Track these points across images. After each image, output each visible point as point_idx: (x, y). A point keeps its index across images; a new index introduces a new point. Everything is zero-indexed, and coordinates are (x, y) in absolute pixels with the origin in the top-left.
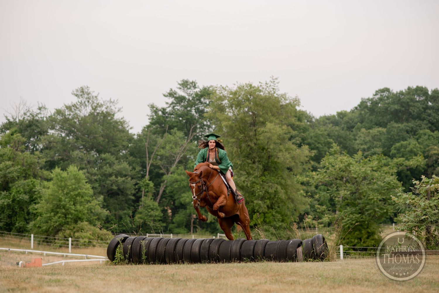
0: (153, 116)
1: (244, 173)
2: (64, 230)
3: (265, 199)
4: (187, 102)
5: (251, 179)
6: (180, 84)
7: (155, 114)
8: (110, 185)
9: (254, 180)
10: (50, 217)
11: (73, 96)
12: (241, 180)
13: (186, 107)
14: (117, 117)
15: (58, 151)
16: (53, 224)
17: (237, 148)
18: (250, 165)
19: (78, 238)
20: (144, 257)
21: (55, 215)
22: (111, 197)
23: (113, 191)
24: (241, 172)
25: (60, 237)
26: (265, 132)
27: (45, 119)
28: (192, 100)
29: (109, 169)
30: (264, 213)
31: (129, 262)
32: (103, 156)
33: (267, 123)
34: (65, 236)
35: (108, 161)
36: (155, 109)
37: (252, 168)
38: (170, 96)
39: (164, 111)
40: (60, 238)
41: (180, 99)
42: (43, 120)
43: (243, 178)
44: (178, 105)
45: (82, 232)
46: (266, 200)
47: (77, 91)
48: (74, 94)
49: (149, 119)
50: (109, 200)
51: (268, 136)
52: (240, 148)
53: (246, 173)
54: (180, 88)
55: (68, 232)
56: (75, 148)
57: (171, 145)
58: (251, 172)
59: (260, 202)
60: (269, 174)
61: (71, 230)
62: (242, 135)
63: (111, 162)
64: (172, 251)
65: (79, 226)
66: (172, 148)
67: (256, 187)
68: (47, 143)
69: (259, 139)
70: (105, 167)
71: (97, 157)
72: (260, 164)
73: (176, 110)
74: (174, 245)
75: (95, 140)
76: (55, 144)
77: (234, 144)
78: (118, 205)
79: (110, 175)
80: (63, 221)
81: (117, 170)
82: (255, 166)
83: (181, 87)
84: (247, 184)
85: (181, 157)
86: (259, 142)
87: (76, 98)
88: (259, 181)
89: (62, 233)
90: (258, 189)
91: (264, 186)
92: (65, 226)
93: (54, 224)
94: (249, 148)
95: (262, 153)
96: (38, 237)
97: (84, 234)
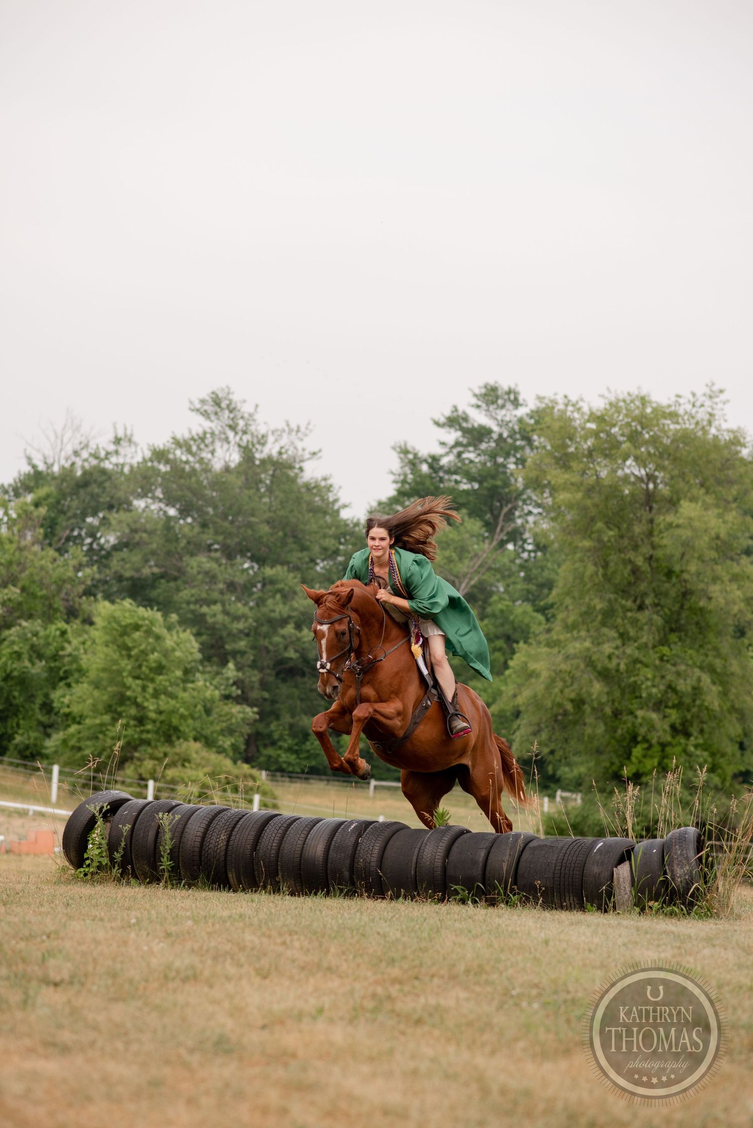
0: (405, 475)
1: (613, 634)
2: (139, 759)
3: (666, 707)
4: (495, 441)
5: (629, 651)
6: (475, 395)
7: (412, 470)
8: (281, 646)
9: (637, 654)
10: (102, 725)
11: (194, 414)
12: (602, 653)
13: (493, 456)
14: (311, 472)
15: (153, 553)
16: (109, 742)
17: (595, 564)
18: (629, 614)
19: (173, 781)
20: (166, 863)
21: (115, 720)
22: (284, 680)
23: (291, 664)
24: (605, 630)
25: (129, 777)
26: (678, 526)
27: (126, 470)
28: (510, 436)
29: (281, 606)
30: (663, 746)
31: (122, 874)
32: (269, 572)
33: (682, 502)
34: (140, 775)
35: (280, 586)
36: (411, 456)
37: (635, 622)
38: (451, 426)
39: (434, 461)
40: (128, 780)
41: (477, 435)
42: (122, 472)
43: (607, 648)
44: (471, 449)
45: (183, 765)
46: (668, 711)
47: (203, 402)
48: (198, 410)
49: (395, 482)
50: (278, 688)
51: (684, 538)
52: (606, 566)
53: (616, 635)
54: (478, 407)
55: (149, 764)
56: (195, 547)
57: (447, 553)
58: (632, 632)
59: (654, 716)
60: (680, 639)
61: (157, 759)
62: (611, 533)
63: (287, 588)
64: (248, 852)
65: (177, 750)
66: (450, 560)
67: (642, 673)
68: (127, 531)
69: (660, 546)
70: (270, 602)
71: (255, 573)
72: (657, 613)
73: (467, 462)
74: (253, 833)
75: (250, 532)
76: (145, 535)
77: (589, 554)
78: (299, 702)
79: (284, 622)
80: (136, 736)
81: (302, 609)
82: (643, 617)
83: (480, 403)
84: (618, 665)
85: (474, 586)
86: (659, 553)
87: (201, 419)
88: (653, 657)
89: (132, 767)
90: (647, 679)
91: (664, 673)
92: (142, 748)
93: (113, 742)
94: (629, 567)
95: (664, 582)
96: (71, 774)
97: (189, 772)
